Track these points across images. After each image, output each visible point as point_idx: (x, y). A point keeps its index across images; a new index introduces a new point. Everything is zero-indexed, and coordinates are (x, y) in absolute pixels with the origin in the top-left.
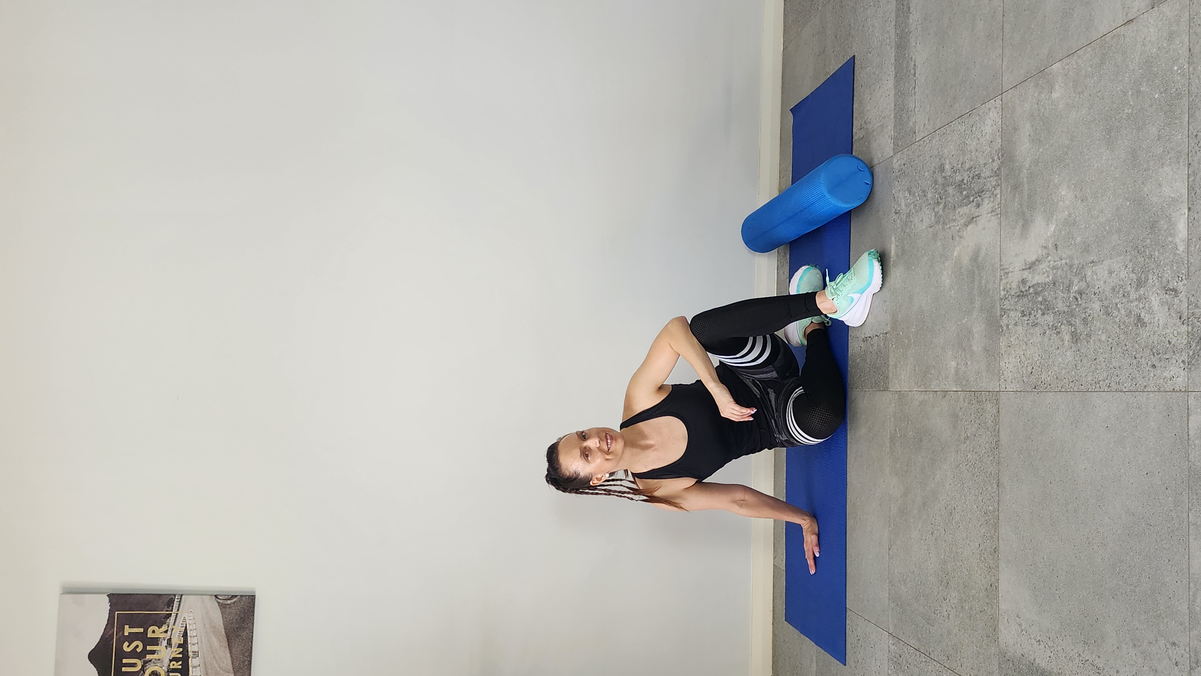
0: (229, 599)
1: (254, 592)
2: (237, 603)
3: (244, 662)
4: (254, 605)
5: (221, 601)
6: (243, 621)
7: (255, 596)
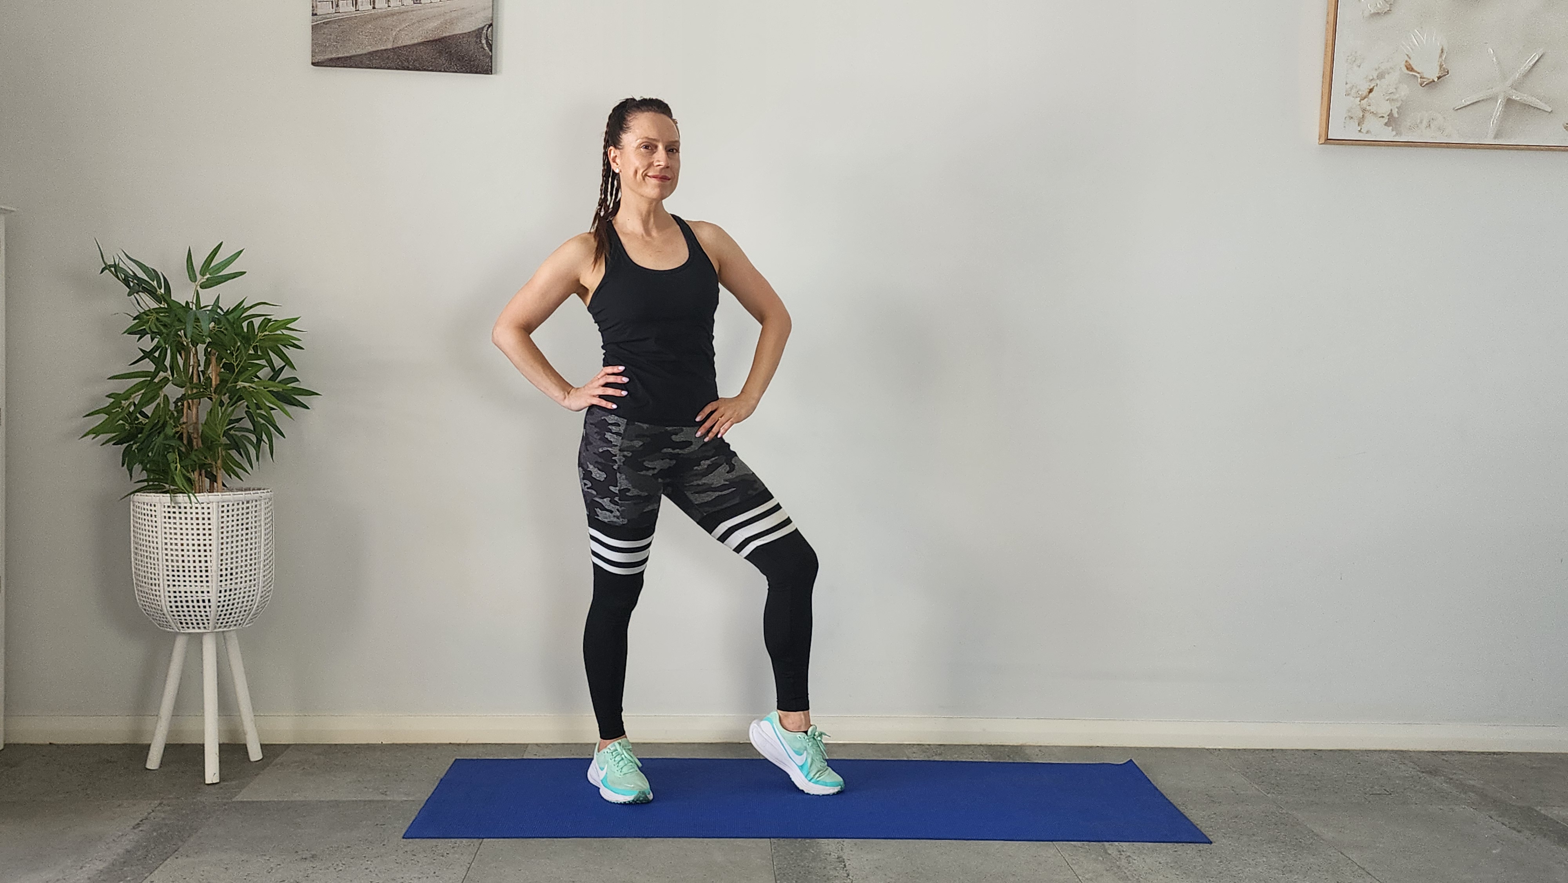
0: (487, 42)
1: (496, 73)
2: (482, 51)
3: (407, 60)
4: (480, 73)
5: (485, 31)
6: (459, 60)
7: (492, 74)
